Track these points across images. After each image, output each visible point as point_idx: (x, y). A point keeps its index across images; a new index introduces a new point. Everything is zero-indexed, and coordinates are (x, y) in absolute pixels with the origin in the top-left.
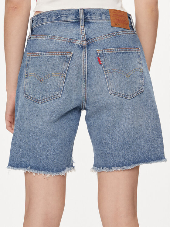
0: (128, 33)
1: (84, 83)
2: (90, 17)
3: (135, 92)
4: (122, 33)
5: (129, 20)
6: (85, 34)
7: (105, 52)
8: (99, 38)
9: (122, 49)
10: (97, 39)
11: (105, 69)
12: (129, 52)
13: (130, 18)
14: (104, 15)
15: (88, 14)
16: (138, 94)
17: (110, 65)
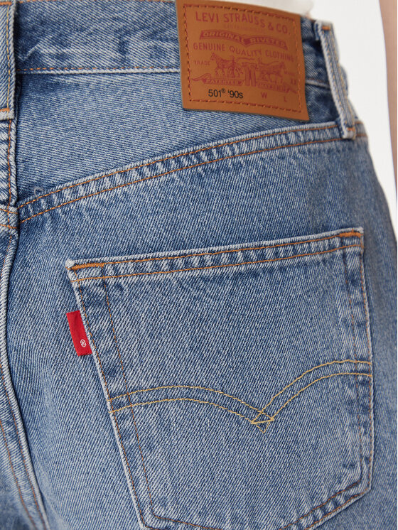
0: (289, 145)
1: (12, 446)
2: (53, 50)
3: (307, 510)
4: (245, 148)
5: (311, 59)
6: (11, 158)
7: (117, 275)
8: (93, 188)
9: (232, 253)
10: (82, 192)
11: (113, 387)
12: (282, 269)
13: (317, 46)
14: (144, 38)
15: (43, 35)
16: (326, 514)
17: (148, 358)
